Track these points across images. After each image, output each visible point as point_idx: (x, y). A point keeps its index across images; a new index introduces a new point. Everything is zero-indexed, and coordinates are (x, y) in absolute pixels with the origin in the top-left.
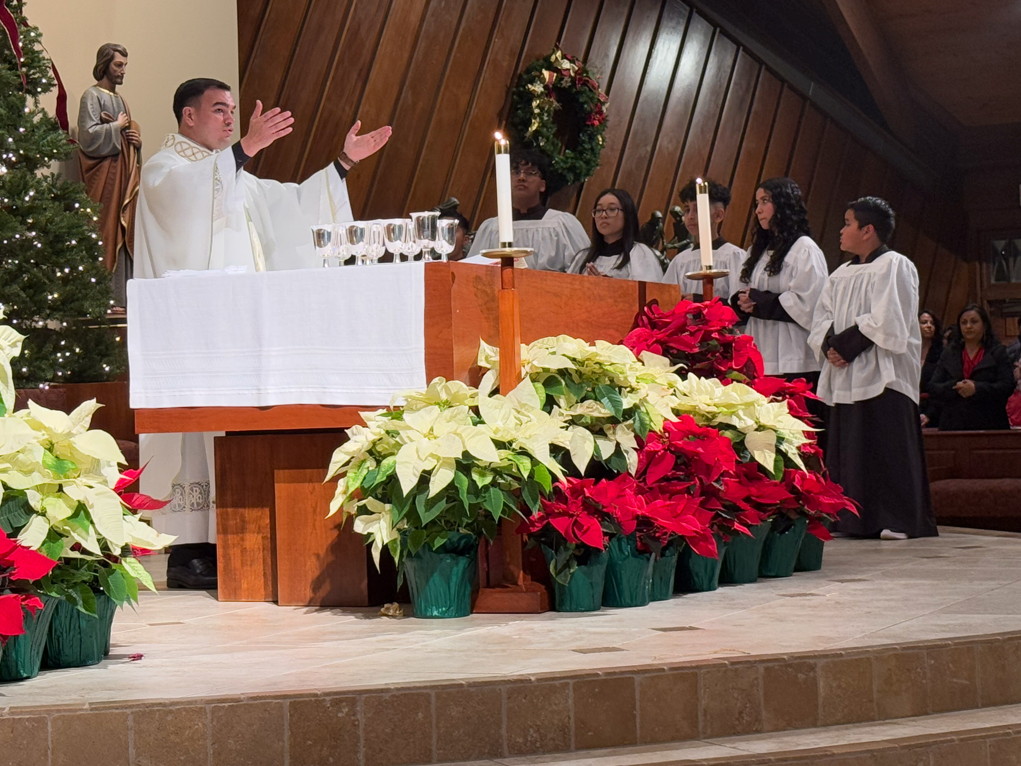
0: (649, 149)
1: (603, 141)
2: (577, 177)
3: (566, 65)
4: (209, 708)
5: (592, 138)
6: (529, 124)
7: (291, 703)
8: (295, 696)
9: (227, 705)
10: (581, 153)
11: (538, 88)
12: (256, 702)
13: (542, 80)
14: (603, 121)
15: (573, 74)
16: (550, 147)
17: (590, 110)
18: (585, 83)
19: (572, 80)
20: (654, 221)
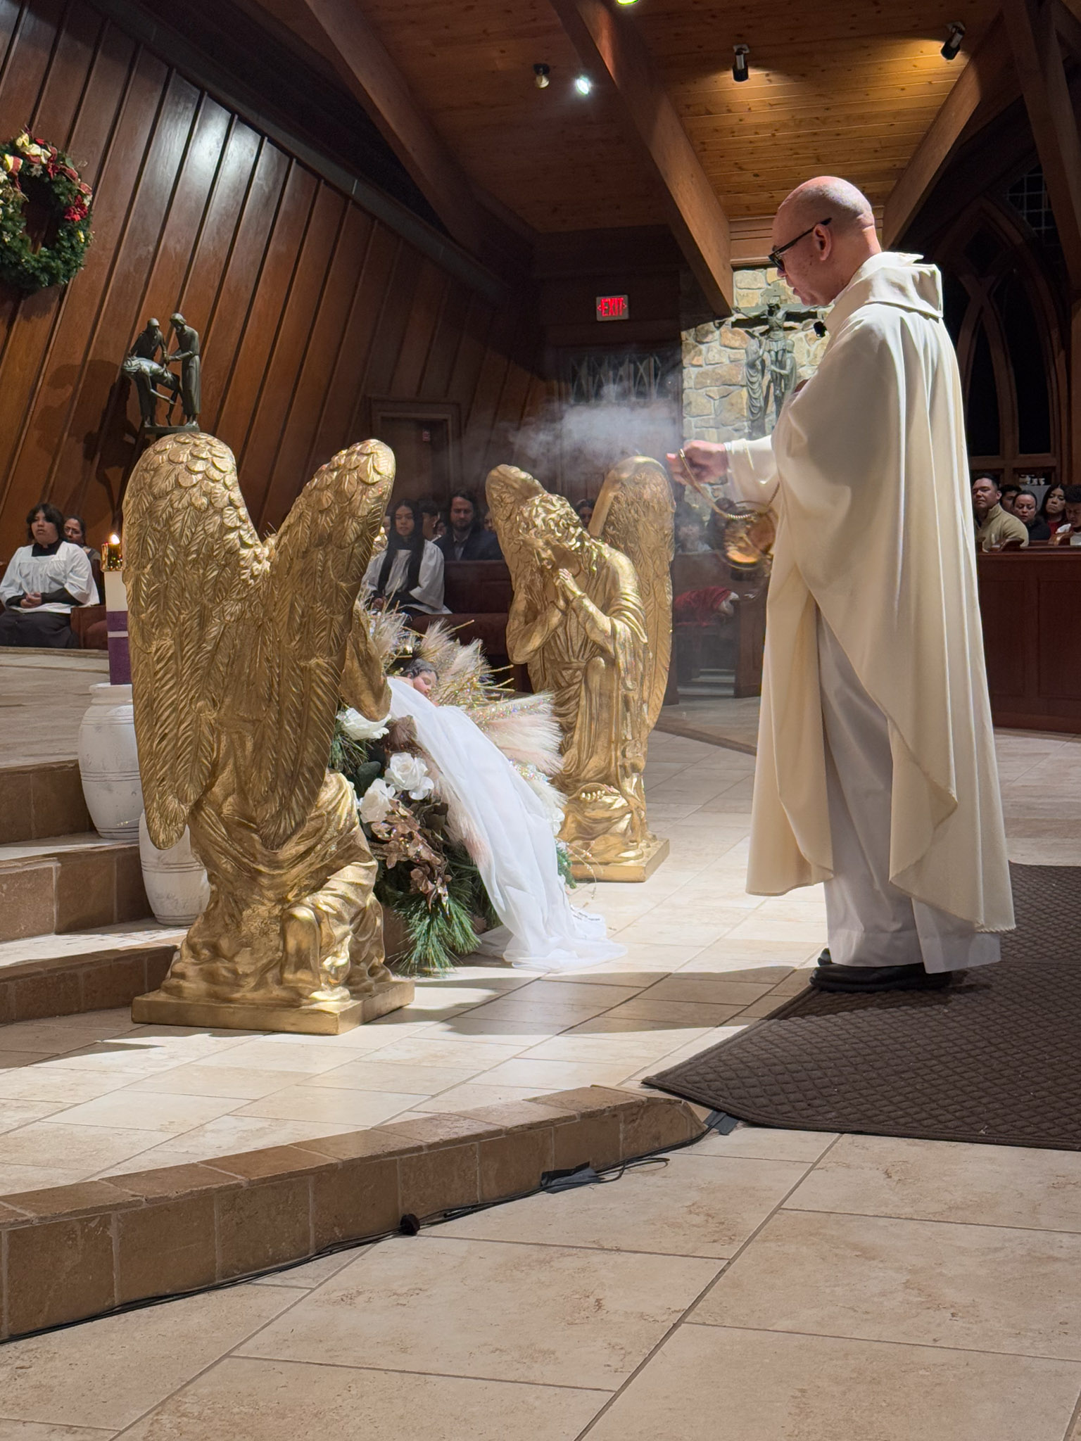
0: (151, 249)
1: (86, 238)
2: (53, 279)
3: (35, 150)
5: (72, 234)
10: (59, 252)
13: (5, 167)
14: (86, 216)
15: (44, 161)
16: (17, 244)
17: (68, 206)
18: (62, 172)
19: (45, 167)
20: (151, 330)
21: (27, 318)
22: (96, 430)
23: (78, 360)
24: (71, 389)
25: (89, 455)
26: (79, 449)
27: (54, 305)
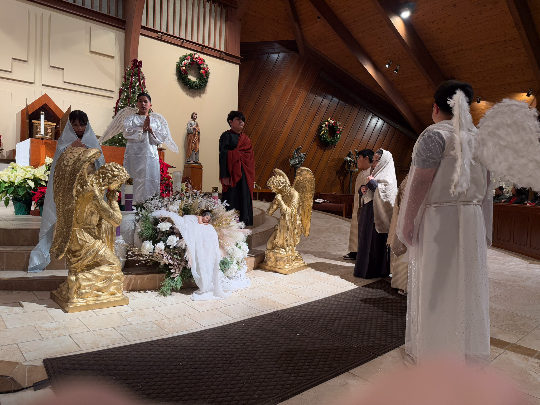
0: (353, 138)
1: (340, 136)
2: (332, 143)
3: (331, 121)
5: (337, 135)
6: (321, 132)
10: (334, 139)
11: (324, 125)
13: (325, 124)
14: (340, 132)
15: (333, 123)
16: (326, 137)
17: (337, 130)
18: (336, 125)
19: (333, 124)
20: (350, 152)
21: (328, 150)
22: (339, 170)
23: (337, 158)
24: (334, 163)
25: (337, 174)
26: (335, 173)
27: (333, 148)
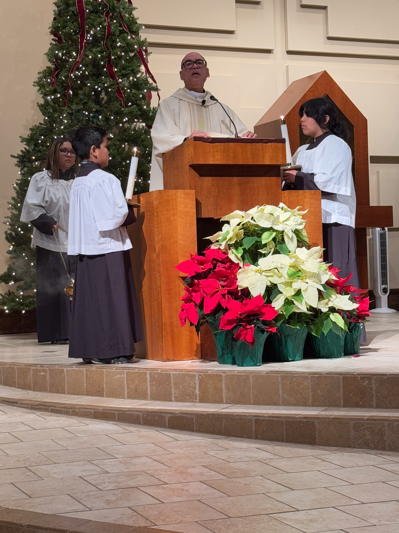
4: (310, 376)
7: (343, 377)
8: (345, 374)
9: (317, 376)
12: (329, 375)
